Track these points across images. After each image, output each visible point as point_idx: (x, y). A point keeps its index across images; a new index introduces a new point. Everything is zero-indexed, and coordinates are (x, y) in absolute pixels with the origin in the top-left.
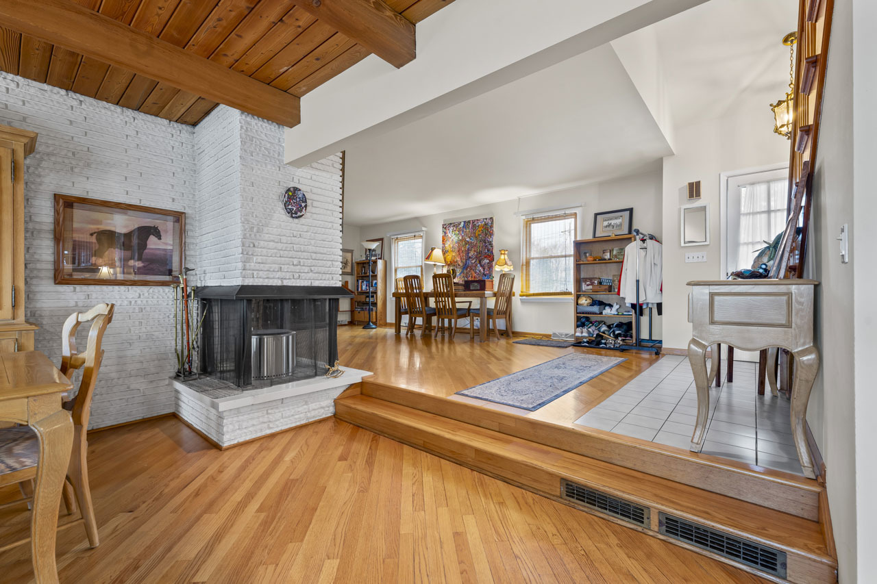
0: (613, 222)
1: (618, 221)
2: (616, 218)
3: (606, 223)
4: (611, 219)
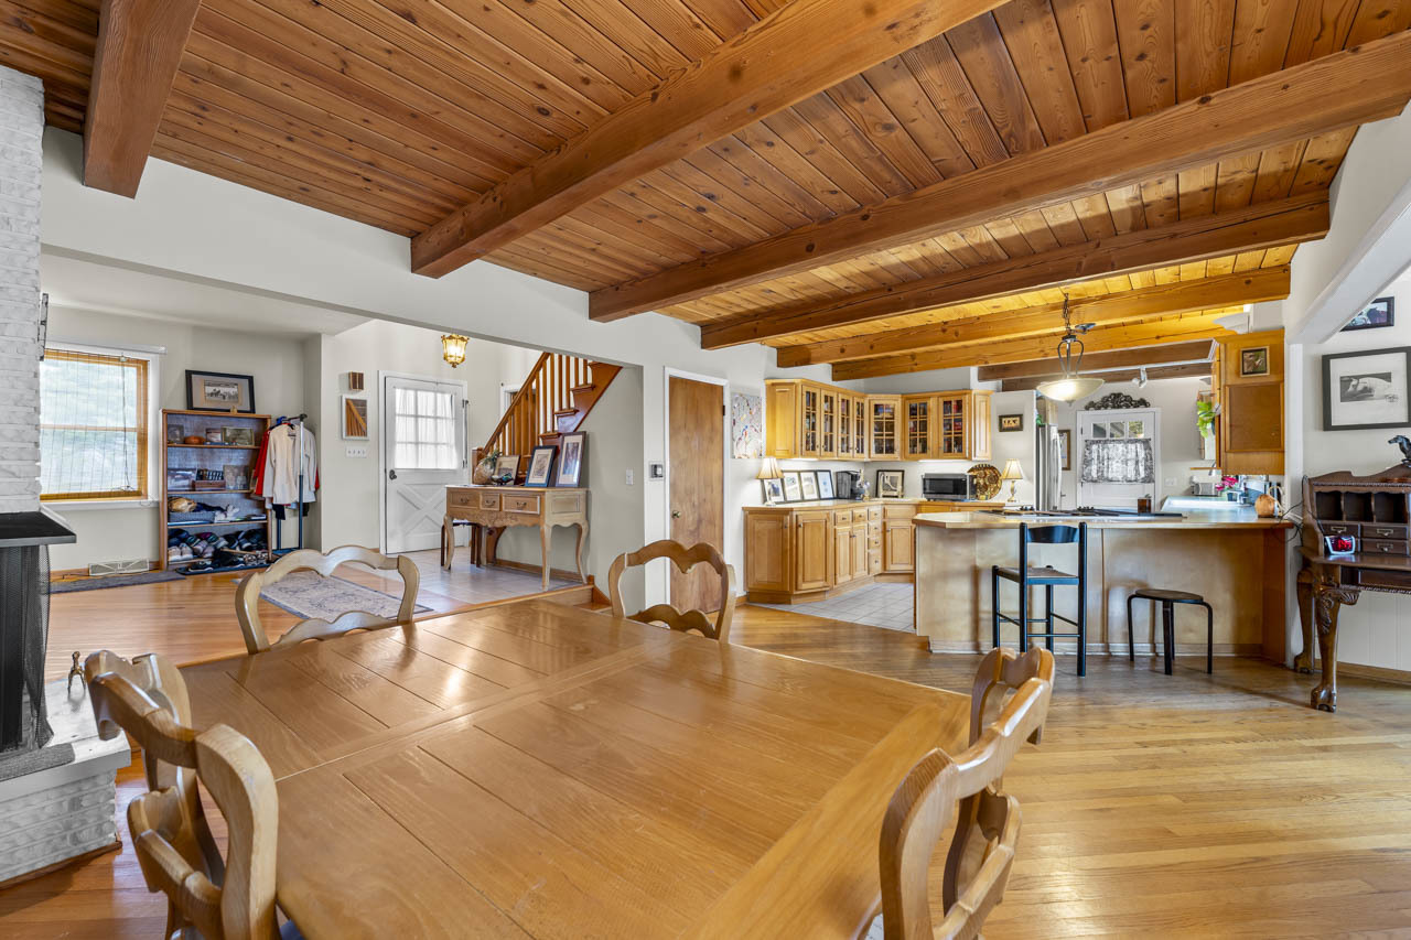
0: (223, 390)
1: (232, 391)
2: (227, 385)
3: (210, 390)
4: (219, 385)
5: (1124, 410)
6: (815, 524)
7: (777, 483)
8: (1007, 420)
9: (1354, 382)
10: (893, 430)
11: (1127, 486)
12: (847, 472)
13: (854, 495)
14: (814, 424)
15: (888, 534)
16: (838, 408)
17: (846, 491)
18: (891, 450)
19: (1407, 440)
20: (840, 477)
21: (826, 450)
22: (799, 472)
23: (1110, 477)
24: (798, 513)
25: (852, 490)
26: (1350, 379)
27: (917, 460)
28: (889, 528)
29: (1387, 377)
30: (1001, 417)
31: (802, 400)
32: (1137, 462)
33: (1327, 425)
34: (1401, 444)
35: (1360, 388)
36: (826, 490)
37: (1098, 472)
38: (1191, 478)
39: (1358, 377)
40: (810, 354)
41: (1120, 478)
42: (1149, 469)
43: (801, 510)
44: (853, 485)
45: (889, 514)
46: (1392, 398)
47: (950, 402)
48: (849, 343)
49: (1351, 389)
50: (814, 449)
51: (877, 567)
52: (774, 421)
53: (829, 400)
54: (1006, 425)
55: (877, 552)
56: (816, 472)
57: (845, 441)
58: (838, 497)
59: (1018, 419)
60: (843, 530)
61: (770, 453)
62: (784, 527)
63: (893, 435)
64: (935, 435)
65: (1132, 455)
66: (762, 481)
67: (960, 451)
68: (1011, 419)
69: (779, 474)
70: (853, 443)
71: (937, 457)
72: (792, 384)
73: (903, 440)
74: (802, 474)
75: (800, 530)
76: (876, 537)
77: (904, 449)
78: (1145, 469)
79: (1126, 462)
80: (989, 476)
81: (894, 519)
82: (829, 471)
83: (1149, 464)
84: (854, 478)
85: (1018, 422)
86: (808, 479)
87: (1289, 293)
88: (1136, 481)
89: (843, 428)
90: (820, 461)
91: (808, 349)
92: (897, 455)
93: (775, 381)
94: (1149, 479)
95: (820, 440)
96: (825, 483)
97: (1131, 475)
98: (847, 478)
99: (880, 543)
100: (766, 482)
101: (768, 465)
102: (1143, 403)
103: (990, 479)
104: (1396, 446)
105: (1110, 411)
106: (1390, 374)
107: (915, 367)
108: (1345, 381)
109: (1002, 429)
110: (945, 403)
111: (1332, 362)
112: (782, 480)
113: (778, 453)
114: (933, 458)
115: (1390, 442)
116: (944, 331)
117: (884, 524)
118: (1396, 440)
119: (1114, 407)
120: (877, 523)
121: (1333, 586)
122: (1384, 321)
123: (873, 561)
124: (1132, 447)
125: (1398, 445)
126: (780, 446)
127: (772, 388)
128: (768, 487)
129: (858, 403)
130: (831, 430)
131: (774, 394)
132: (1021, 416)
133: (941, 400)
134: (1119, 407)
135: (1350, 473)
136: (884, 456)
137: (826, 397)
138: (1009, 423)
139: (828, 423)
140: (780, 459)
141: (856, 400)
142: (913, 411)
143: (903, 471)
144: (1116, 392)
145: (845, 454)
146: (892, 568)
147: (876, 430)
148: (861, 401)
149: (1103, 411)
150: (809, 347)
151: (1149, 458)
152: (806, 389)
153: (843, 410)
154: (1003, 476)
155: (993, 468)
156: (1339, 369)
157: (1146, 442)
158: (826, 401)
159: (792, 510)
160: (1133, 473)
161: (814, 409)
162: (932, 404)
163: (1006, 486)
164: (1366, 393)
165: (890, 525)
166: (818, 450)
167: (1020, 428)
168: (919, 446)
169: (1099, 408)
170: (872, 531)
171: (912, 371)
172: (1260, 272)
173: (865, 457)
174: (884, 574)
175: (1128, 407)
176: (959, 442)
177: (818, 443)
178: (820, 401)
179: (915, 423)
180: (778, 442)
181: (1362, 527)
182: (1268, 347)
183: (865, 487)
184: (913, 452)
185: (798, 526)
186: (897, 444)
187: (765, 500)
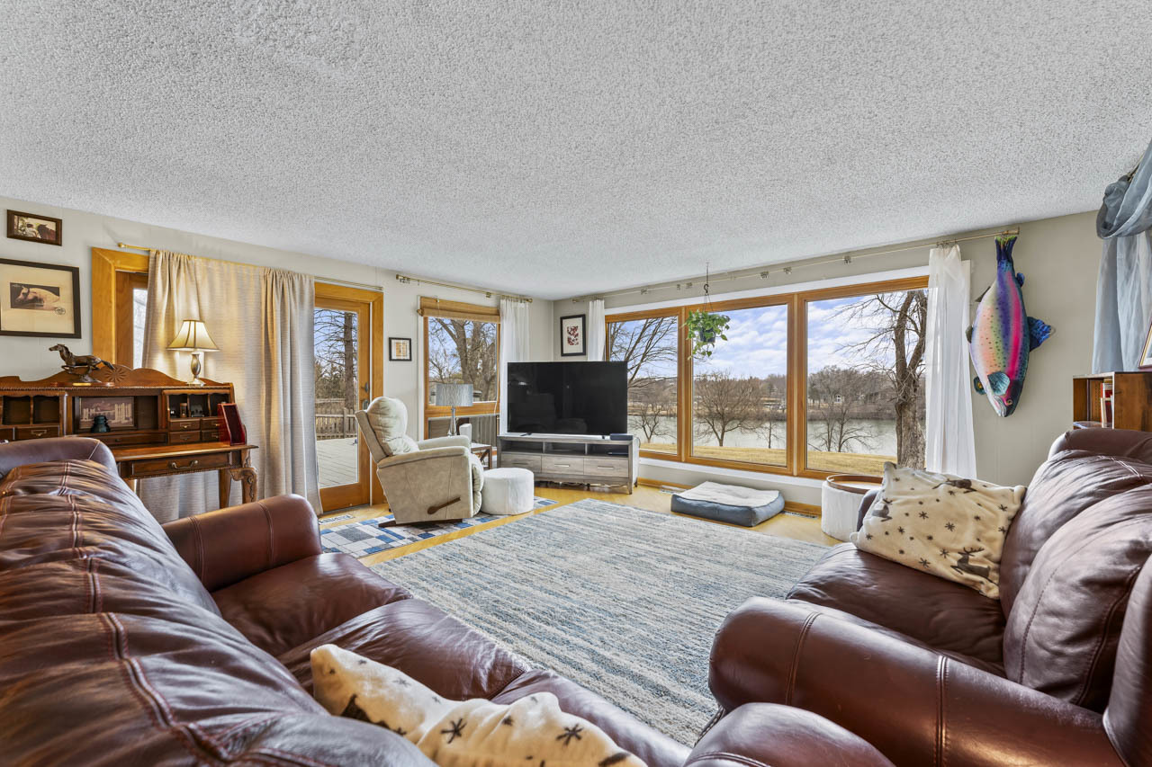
9: (25, 290)
19: (66, 349)
26: (22, 286)
29: (56, 291)
34: (61, 352)
35: (30, 297)
39: (29, 287)
46: (61, 311)
49: (21, 296)
104: (57, 353)
108: (15, 288)
115: (51, 349)
118: (55, 348)
122: (53, 239)
125: (58, 352)
135: (18, 377)
164: (35, 303)
181: (16, 429)
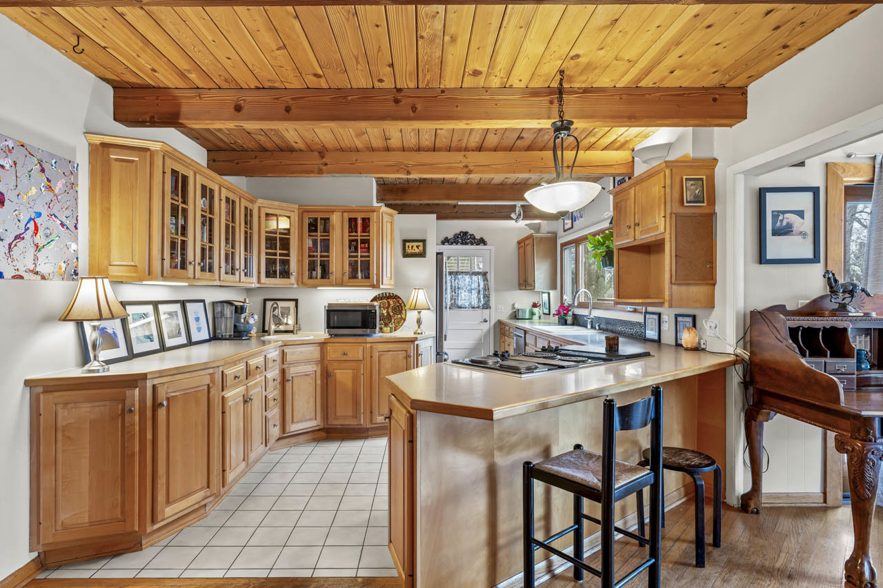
5: (469, 247)
6: (189, 396)
7: (114, 326)
8: (411, 244)
9: (781, 218)
10: (288, 249)
11: (471, 312)
12: (229, 303)
13: (239, 334)
14: (184, 228)
15: (288, 385)
16: (221, 209)
17: (226, 327)
18: (286, 274)
20: (219, 309)
21: (203, 270)
22: (156, 304)
23: (460, 304)
24: (156, 382)
25: (235, 326)
26: (778, 214)
27: (315, 286)
28: (288, 376)
29: (801, 214)
30: (405, 242)
31: (162, 185)
32: (479, 291)
33: (762, 259)
35: (784, 223)
36: (199, 330)
37: (451, 299)
38: (513, 305)
39: (784, 212)
40: (178, 106)
41: (467, 305)
42: (487, 297)
43: (161, 374)
44: (238, 320)
45: (289, 358)
46: (804, 235)
47: (356, 219)
48: (250, 97)
49: (779, 224)
50: (183, 266)
51: (275, 432)
52: (106, 212)
53: (206, 192)
54: (409, 251)
55: (274, 413)
56: (183, 304)
57: (230, 258)
58: (215, 337)
59: (421, 244)
60: (233, 394)
61: (97, 272)
62: (126, 411)
63: (288, 255)
64: (339, 258)
65: (475, 285)
66: (80, 324)
67: (367, 277)
68: (415, 244)
69: (117, 308)
70: (239, 262)
71: (341, 284)
72: (146, 150)
73: (300, 262)
74: (160, 307)
75: (162, 413)
76: (274, 393)
77: (301, 273)
78: (484, 297)
79: (470, 291)
80: (395, 306)
81: (296, 363)
82: (203, 301)
83: (487, 293)
84: (239, 310)
85: (421, 248)
86: (172, 315)
87: (746, 118)
88: (478, 307)
89: (227, 239)
90: (190, 286)
91: (175, 98)
92: (293, 279)
93: (108, 140)
94: (487, 306)
95: (193, 253)
96: (197, 319)
97: (475, 302)
98: (228, 311)
99: (279, 398)
100: (87, 326)
101: (89, 292)
102: (482, 241)
103: (394, 309)
105: (460, 247)
106: (803, 211)
107: (324, 168)
108: (776, 215)
109: (406, 255)
110: (350, 220)
111: (768, 195)
112: (124, 322)
113: (114, 271)
114: (337, 285)
116: (397, 101)
117: (283, 372)
119: (462, 244)
120: (273, 374)
121: (870, 441)
123: (271, 424)
124: (475, 278)
126: (119, 258)
127: (101, 151)
128: (91, 335)
129: (246, 208)
130: (211, 241)
131: (107, 164)
132: (424, 241)
133: (346, 216)
134: (466, 244)
136: (277, 281)
137: (204, 187)
138: (413, 249)
139: (207, 228)
140: (116, 282)
141: (244, 203)
142: (313, 227)
143: (296, 301)
144: (464, 231)
145: (230, 277)
146: (293, 428)
147: (267, 248)
148: (250, 206)
149: (454, 247)
150: (177, 93)
151: (486, 288)
152: (170, 164)
153: (228, 213)
154: (407, 307)
155: (396, 297)
156: (774, 202)
157: (484, 274)
158: (204, 195)
159: (144, 377)
160: (476, 301)
161: (184, 202)
162: (335, 219)
163: (411, 316)
164: (788, 229)
165: (292, 371)
166: (190, 268)
167: (422, 255)
168: (320, 271)
169: (452, 244)
170: (271, 384)
171: (320, 172)
172: (723, 91)
173: (252, 282)
174: (284, 436)
175: (472, 244)
176: (366, 267)
177: (190, 257)
178: (194, 191)
179: (315, 242)
180: (115, 253)
181: (825, 363)
182: (704, 177)
183: (251, 321)
184: (311, 277)
185: (156, 405)
186: (293, 266)
187: (85, 360)
